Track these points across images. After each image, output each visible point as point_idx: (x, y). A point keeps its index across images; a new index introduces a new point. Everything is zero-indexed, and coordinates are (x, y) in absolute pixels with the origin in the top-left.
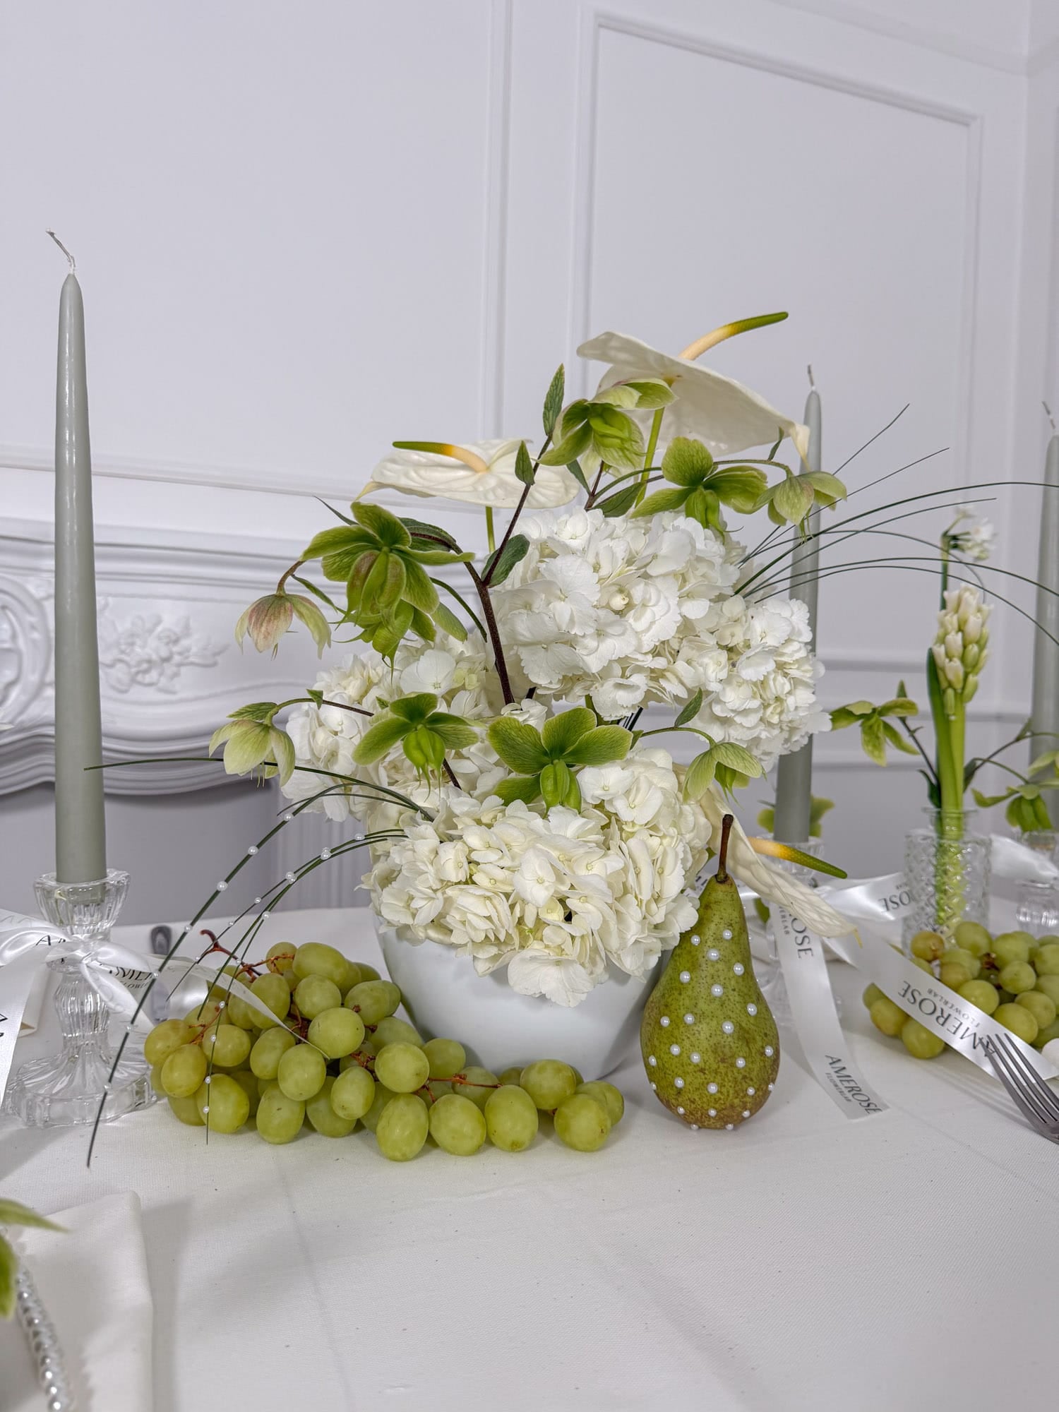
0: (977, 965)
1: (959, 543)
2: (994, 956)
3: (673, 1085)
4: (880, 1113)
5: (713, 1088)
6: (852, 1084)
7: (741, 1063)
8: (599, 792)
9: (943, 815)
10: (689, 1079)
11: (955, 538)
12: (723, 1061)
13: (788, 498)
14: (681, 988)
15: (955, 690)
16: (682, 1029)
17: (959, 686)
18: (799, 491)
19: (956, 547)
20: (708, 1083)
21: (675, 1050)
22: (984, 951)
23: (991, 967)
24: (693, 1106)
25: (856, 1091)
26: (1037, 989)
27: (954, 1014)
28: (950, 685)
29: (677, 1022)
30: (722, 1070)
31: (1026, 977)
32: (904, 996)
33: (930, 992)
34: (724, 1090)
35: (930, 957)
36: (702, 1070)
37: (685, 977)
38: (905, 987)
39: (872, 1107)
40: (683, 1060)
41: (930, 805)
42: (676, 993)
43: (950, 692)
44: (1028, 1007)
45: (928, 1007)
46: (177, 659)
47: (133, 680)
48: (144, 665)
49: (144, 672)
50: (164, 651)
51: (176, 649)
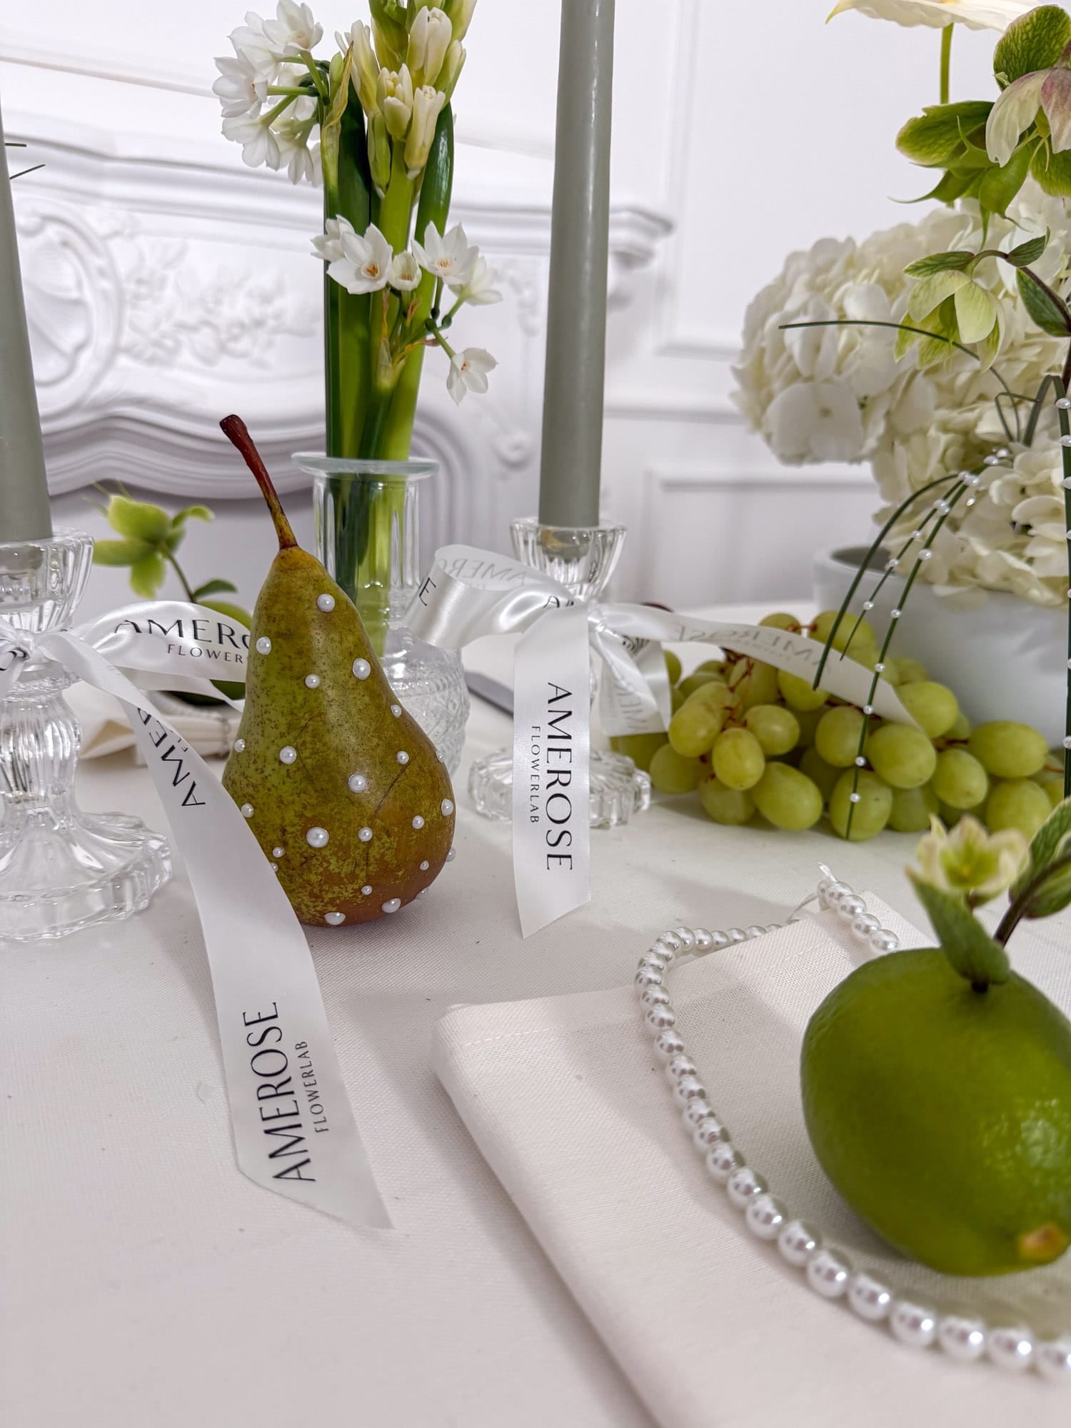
46: (271, 323)
47: (223, 349)
48: (236, 331)
49: (235, 338)
50: (257, 311)
51: (270, 310)
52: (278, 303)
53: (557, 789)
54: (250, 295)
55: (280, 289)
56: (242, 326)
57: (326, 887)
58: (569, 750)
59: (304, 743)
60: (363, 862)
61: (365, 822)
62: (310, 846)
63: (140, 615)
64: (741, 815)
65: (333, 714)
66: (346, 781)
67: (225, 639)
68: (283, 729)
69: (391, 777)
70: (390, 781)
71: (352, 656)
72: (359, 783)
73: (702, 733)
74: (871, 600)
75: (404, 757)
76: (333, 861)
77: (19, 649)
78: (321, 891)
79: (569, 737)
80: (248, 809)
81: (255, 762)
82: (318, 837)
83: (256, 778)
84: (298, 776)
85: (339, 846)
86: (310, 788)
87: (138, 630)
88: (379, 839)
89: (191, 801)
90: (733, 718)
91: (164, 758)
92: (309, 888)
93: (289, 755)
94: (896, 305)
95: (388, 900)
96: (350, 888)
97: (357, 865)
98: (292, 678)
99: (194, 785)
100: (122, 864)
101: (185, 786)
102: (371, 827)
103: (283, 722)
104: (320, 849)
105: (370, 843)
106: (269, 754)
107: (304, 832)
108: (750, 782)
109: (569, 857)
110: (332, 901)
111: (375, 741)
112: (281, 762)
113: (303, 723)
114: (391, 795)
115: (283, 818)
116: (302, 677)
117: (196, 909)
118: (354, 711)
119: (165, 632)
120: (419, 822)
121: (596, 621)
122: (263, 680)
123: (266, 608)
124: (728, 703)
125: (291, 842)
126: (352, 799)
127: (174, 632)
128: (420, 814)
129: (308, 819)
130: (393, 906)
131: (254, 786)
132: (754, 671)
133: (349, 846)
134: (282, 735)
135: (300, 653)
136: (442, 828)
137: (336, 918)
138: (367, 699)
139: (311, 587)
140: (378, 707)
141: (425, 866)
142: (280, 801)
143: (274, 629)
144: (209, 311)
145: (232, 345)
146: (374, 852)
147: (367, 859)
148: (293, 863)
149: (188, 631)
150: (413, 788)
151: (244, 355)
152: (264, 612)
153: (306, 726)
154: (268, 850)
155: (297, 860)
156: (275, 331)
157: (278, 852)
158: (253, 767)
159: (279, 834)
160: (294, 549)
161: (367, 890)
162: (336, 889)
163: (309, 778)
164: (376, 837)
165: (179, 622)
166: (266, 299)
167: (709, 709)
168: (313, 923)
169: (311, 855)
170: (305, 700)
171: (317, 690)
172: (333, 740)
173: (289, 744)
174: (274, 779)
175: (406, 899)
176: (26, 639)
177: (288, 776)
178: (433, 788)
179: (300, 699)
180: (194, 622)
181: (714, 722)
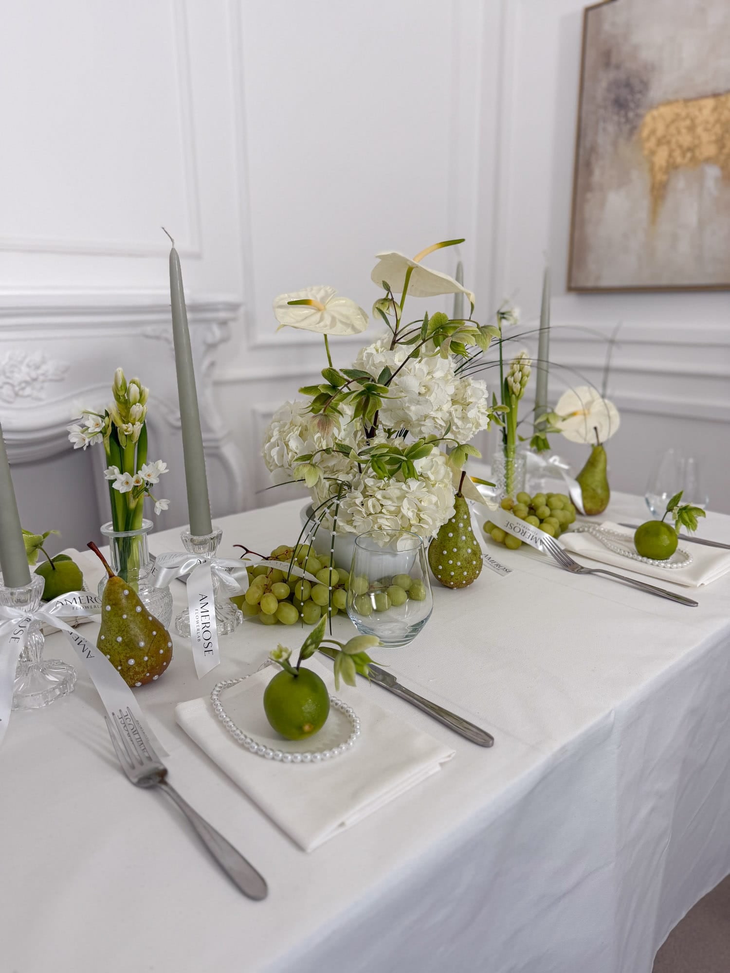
0: (527, 509)
1: (505, 316)
2: (533, 505)
3: (450, 574)
4: (511, 572)
5: (465, 573)
6: (496, 563)
7: (474, 562)
8: (420, 470)
9: (508, 448)
10: (456, 571)
11: (503, 314)
12: (468, 563)
13: (482, 339)
14: (450, 539)
15: (515, 395)
16: (452, 554)
17: (517, 394)
18: (485, 336)
19: (504, 318)
20: (463, 572)
21: (451, 562)
22: (529, 502)
23: (532, 509)
24: (457, 581)
25: (498, 565)
26: (551, 516)
27: (528, 531)
28: (513, 393)
29: (450, 551)
30: (468, 566)
31: (547, 511)
32: (507, 526)
33: (518, 523)
34: (469, 573)
35: (509, 508)
36: (461, 568)
37: (451, 535)
38: (507, 523)
39: (508, 571)
40: (454, 567)
41: (502, 443)
42: (448, 542)
43: (514, 396)
44: (550, 523)
45: (517, 529)
46: (41, 378)
47: (17, 395)
48: (23, 385)
49: (23, 389)
50: (34, 374)
51: (40, 371)
52: (44, 368)
53: (206, 629)
54: (28, 366)
55: (44, 361)
56: (27, 382)
57: (135, 676)
58: (208, 615)
59: (124, 635)
60: (146, 667)
61: (145, 655)
62: (129, 665)
63: (62, 599)
64: (273, 622)
65: (132, 626)
66: (138, 644)
67: (89, 601)
68: (117, 632)
69: (151, 640)
70: (151, 641)
71: (135, 606)
72: (142, 644)
73: (257, 595)
74: (314, 536)
75: (155, 633)
76: (137, 668)
77: (28, 618)
78: (134, 677)
79: (208, 611)
80: (109, 657)
81: (109, 642)
82: (132, 662)
83: (109, 647)
84: (123, 645)
85: (138, 664)
86: (127, 647)
87: (63, 604)
88: (150, 659)
89: (89, 656)
90: (267, 589)
91: (78, 644)
92: (130, 677)
93: (120, 639)
94: (306, 443)
95: (154, 676)
96: (142, 675)
97: (144, 668)
98: (118, 617)
99: (90, 651)
100: (63, 678)
101: (86, 653)
102: (147, 656)
103: (117, 630)
104: (132, 665)
105: (147, 661)
106: (113, 639)
107: (127, 661)
108: (273, 612)
109: (212, 650)
110: (137, 680)
111: (146, 630)
112: (117, 642)
113: (123, 629)
114: (152, 645)
115: (120, 658)
116: (121, 616)
117: (97, 690)
118: (138, 622)
119: (71, 603)
120: (162, 651)
121: (215, 565)
122: (109, 618)
123: (108, 597)
124: (265, 583)
125: (123, 665)
126: (140, 649)
127: (74, 604)
128: (162, 649)
129: (128, 657)
130: (156, 677)
131: (110, 649)
132: (273, 570)
133: (141, 662)
134: (117, 633)
135: (120, 609)
136: (169, 652)
137: (139, 684)
138: (141, 618)
139: (121, 589)
140: (145, 619)
141: (165, 664)
142: (119, 653)
143: (111, 603)
144: (8, 378)
145: (21, 393)
146: (149, 663)
147: (147, 666)
148: (124, 670)
149: (78, 601)
150: (159, 642)
151: (28, 396)
152: (107, 598)
153: (124, 630)
154: (116, 667)
155: (125, 669)
156: (43, 381)
157: (119, 668)
158: (108, 644)
159: (119, 663)
160: (114, 577)
161: (148, 674)
162: (138, 676)
163: (127, 645)
164: (149, 658)
165: (74, 599)
166: (37, 367)
167: (258, 588)
168: (132, 686)
169: (129, 668)
170: (123, 622)
171: (126, 619)
172: (132, 632)
173: (120, 636)
174: (116, 647)
175: (159, 675)
176: (30, 615)
177: (120, 645)
178: (165, 640)
179: (121, 622)
180: (79, 598)
181: (260, 592)
